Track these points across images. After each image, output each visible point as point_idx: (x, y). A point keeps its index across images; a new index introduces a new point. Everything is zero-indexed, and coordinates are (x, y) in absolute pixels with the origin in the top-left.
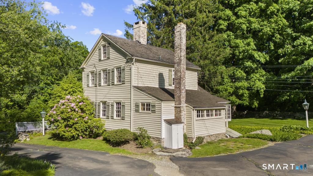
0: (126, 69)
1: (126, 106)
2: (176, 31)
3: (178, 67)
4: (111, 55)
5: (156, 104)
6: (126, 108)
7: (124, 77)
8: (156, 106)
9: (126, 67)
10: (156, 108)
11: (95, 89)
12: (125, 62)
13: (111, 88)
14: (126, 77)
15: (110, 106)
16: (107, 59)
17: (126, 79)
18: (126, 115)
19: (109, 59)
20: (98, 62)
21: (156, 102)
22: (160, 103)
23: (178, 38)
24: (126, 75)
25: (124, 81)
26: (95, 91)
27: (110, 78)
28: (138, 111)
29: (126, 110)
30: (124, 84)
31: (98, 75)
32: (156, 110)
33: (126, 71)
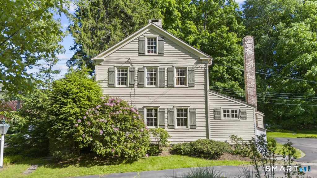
0: (195, 71)
1: (196, 112)
2: (247, 42)
3: (251, 76)
4: (165, 51)
5: (247, 111)
6: (197, 115)
7: (193, 79)
8: (247, 113)
9: (195, 68)
10: (247, 115)
11: (130, 91)
12: (195, 62)
13: (167, 91)
14: (195, 79)
15: (166, 112)
16: (159, 55)
17: (195, 81)
18: (197, 123)
19: (163, 55)
20: (138, 56)
21: (247, 109)
22: (253, 109)
23: (250, 50)
24: (195, 77)
25: (194, 84)
26: (130, 93)
27: (164, 78)
28: (220, 118)
29: (197, 117)
30: (194, 87)
31: (137, 73)
32: (247, 117)
33: (195, 73)
